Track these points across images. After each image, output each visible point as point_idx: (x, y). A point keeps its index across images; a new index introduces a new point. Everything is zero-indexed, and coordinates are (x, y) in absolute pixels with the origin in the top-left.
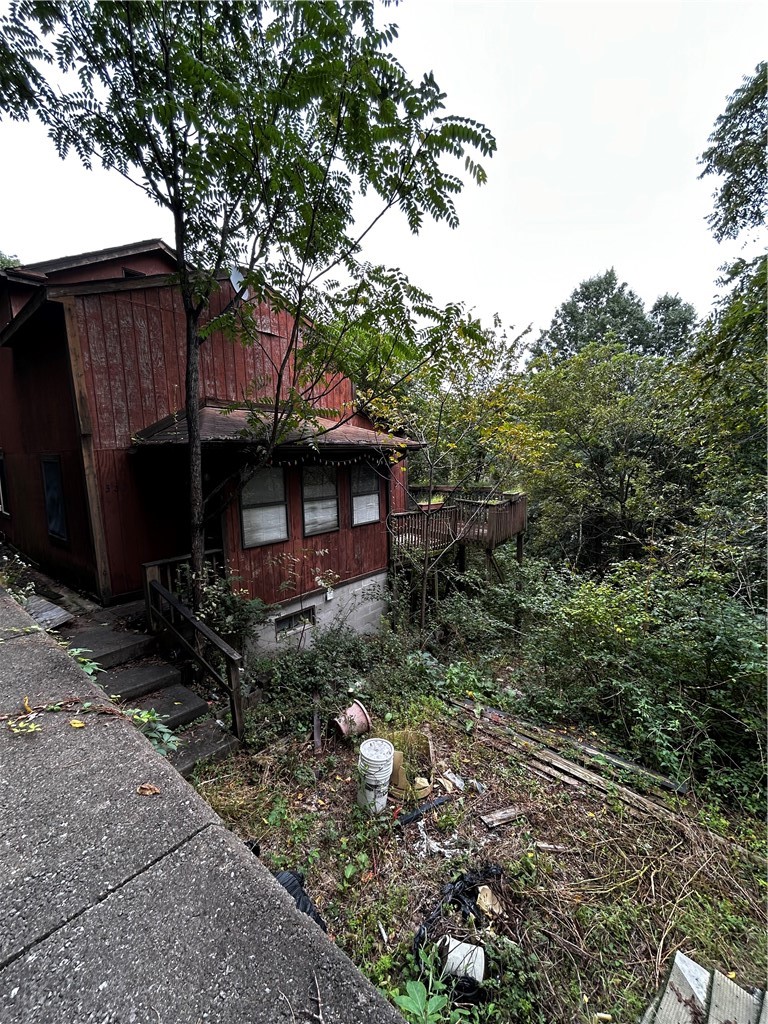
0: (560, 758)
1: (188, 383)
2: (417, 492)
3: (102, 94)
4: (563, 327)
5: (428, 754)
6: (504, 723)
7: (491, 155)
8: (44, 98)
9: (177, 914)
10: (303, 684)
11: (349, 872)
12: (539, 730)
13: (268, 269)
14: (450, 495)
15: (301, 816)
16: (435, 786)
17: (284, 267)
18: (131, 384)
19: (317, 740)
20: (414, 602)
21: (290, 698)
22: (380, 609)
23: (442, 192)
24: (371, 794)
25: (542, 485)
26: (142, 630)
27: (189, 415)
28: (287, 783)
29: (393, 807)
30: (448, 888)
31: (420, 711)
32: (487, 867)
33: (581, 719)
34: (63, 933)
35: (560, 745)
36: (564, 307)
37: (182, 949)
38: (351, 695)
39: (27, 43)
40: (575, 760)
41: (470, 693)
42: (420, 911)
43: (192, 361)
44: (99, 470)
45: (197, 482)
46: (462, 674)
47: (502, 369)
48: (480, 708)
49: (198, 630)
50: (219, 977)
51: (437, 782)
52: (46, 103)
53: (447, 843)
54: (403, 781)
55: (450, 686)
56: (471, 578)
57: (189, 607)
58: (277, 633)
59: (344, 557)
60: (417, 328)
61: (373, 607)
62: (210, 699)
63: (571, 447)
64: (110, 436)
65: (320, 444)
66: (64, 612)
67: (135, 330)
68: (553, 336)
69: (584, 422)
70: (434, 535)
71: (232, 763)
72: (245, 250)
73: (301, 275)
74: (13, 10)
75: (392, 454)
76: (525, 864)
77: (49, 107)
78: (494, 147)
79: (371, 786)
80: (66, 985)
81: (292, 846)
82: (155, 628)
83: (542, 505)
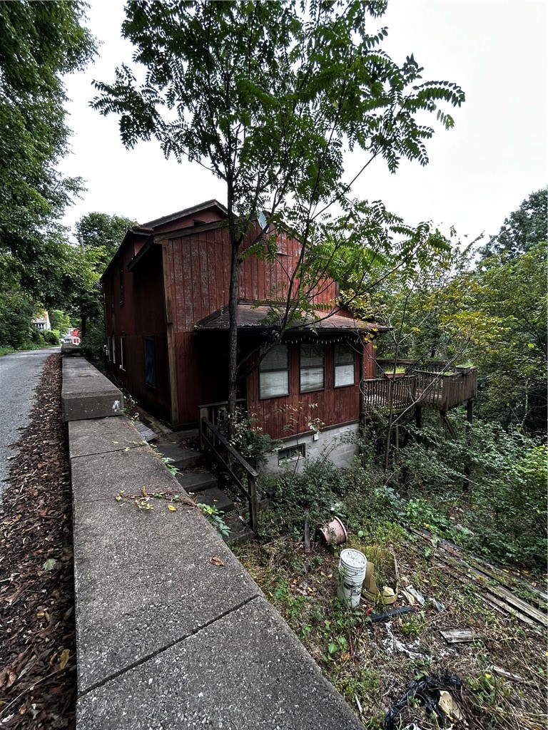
0: (514, 597)
1: (231, 289)
2: (383, 364)
3: (189, 117)
4: (511, 231)
5: (394, 569)
6: (459, 556)
7: (460, 105)
8: (159, 126)
9: (243, 657)
10: (297, 499)
11: (332, 648)
12: (492, 567)
13: (286, 210)
14: (410, 367)
15: (296, 596)
16: (400, 596)
17: (296, 208)
18: (196, 291)
19: (307, 542)
20: (380, 446)
21: (288, 508)
22: (353, 450)
23: (417, 140)
24: (348, 592)
25: (490, 361)
26: (195, 448)
27: (231, 309)
28: (286, 570)
29: (365, 606)
30: (412, 684)
31: (385, 533)
32: (447, 676)
33: (534, 565)
34: (174, 649)
35: (514, 585)
36: (513, 215)
37: (248, 685)
38: (332, 513)
39: (153, 96)
40: (529, 602)
41: (427, 525)
42: (389, 696)
43: (234, 275)
44: (176, 345)
45: (234, 354)
46: (421, 509)
47: (456, 269)
48: (437, 539)
49: (230, 452)
50: (275, 714)
51: (401, 594)
52: (160, 129)
53: (411, 646)
54: (374, 587)
55: (410, 517)
56: (428, 433)
57: (225, 436)
58: (279, 459)
59: (328, 410)
60: (393, 242)
61: (348, 449)
62: (235, 501)
63: (518, 330)
64: (182, 324)
65: (317, 329)
66: (152, 433)
67: (200, 258)
68: (502, 239)
69: (532, 309)
70: (397, 398)
71: (249, 548)
72: (269, 200)
73: (308, 212)
74: (148, 78)
75: (365, 335)
76: (483, 682)
77: (162, 130)
78: (463, 98)
79: (349, 585)
80: (179, 687)
81: (290, 618)
82: (203, 449)
83: (489, 377)
